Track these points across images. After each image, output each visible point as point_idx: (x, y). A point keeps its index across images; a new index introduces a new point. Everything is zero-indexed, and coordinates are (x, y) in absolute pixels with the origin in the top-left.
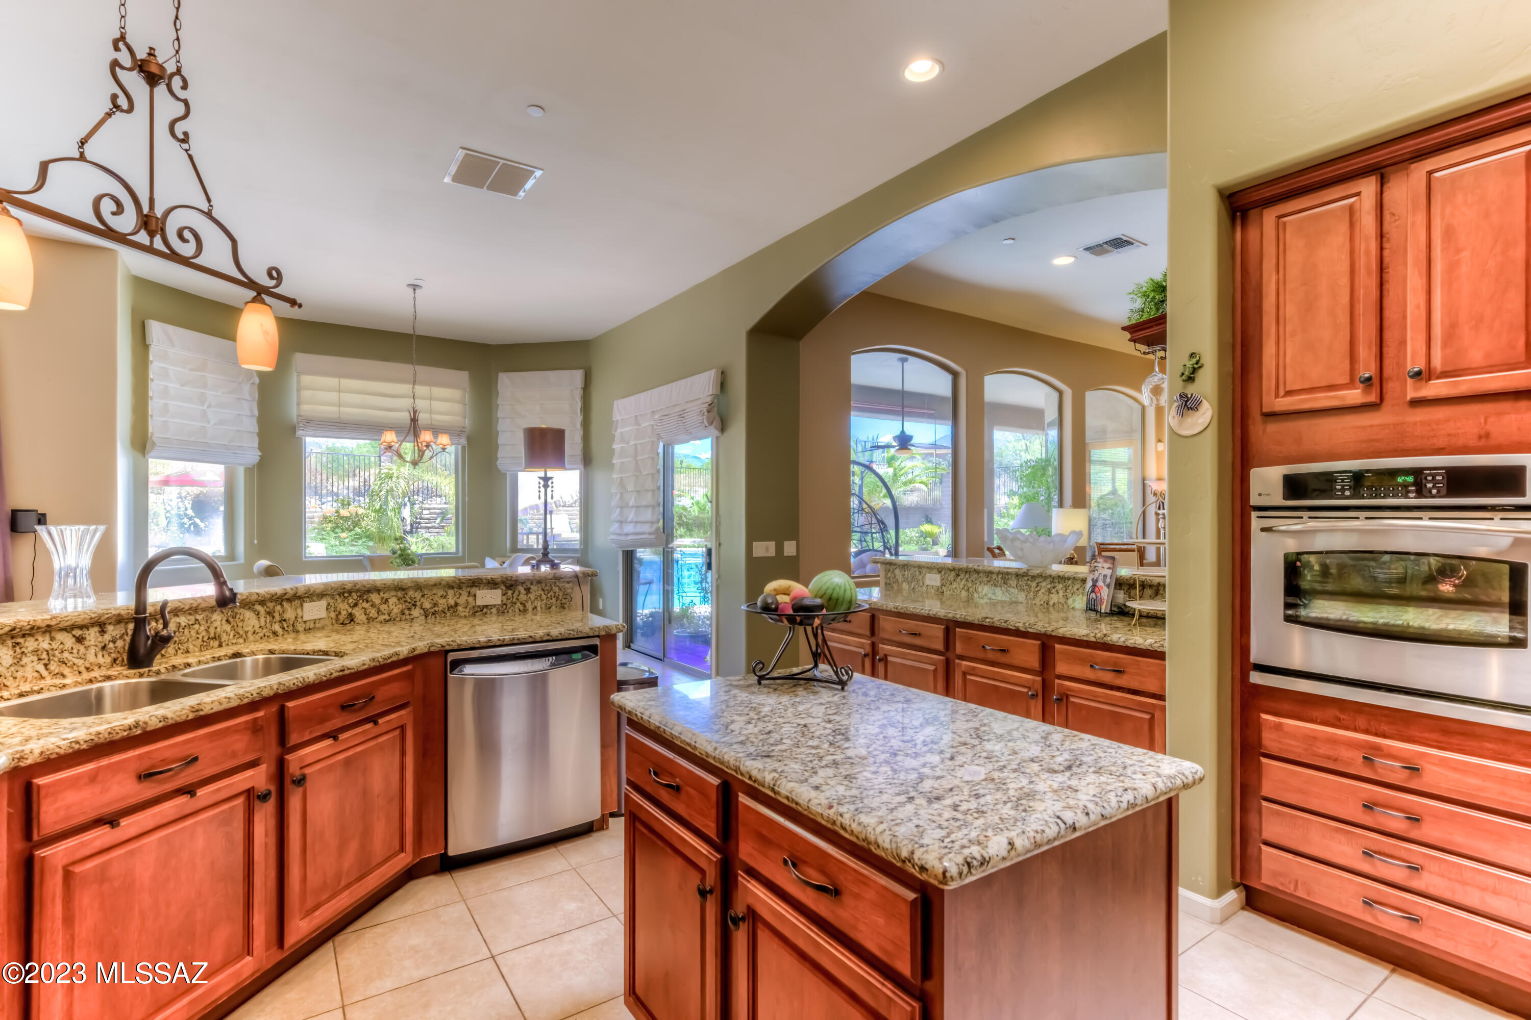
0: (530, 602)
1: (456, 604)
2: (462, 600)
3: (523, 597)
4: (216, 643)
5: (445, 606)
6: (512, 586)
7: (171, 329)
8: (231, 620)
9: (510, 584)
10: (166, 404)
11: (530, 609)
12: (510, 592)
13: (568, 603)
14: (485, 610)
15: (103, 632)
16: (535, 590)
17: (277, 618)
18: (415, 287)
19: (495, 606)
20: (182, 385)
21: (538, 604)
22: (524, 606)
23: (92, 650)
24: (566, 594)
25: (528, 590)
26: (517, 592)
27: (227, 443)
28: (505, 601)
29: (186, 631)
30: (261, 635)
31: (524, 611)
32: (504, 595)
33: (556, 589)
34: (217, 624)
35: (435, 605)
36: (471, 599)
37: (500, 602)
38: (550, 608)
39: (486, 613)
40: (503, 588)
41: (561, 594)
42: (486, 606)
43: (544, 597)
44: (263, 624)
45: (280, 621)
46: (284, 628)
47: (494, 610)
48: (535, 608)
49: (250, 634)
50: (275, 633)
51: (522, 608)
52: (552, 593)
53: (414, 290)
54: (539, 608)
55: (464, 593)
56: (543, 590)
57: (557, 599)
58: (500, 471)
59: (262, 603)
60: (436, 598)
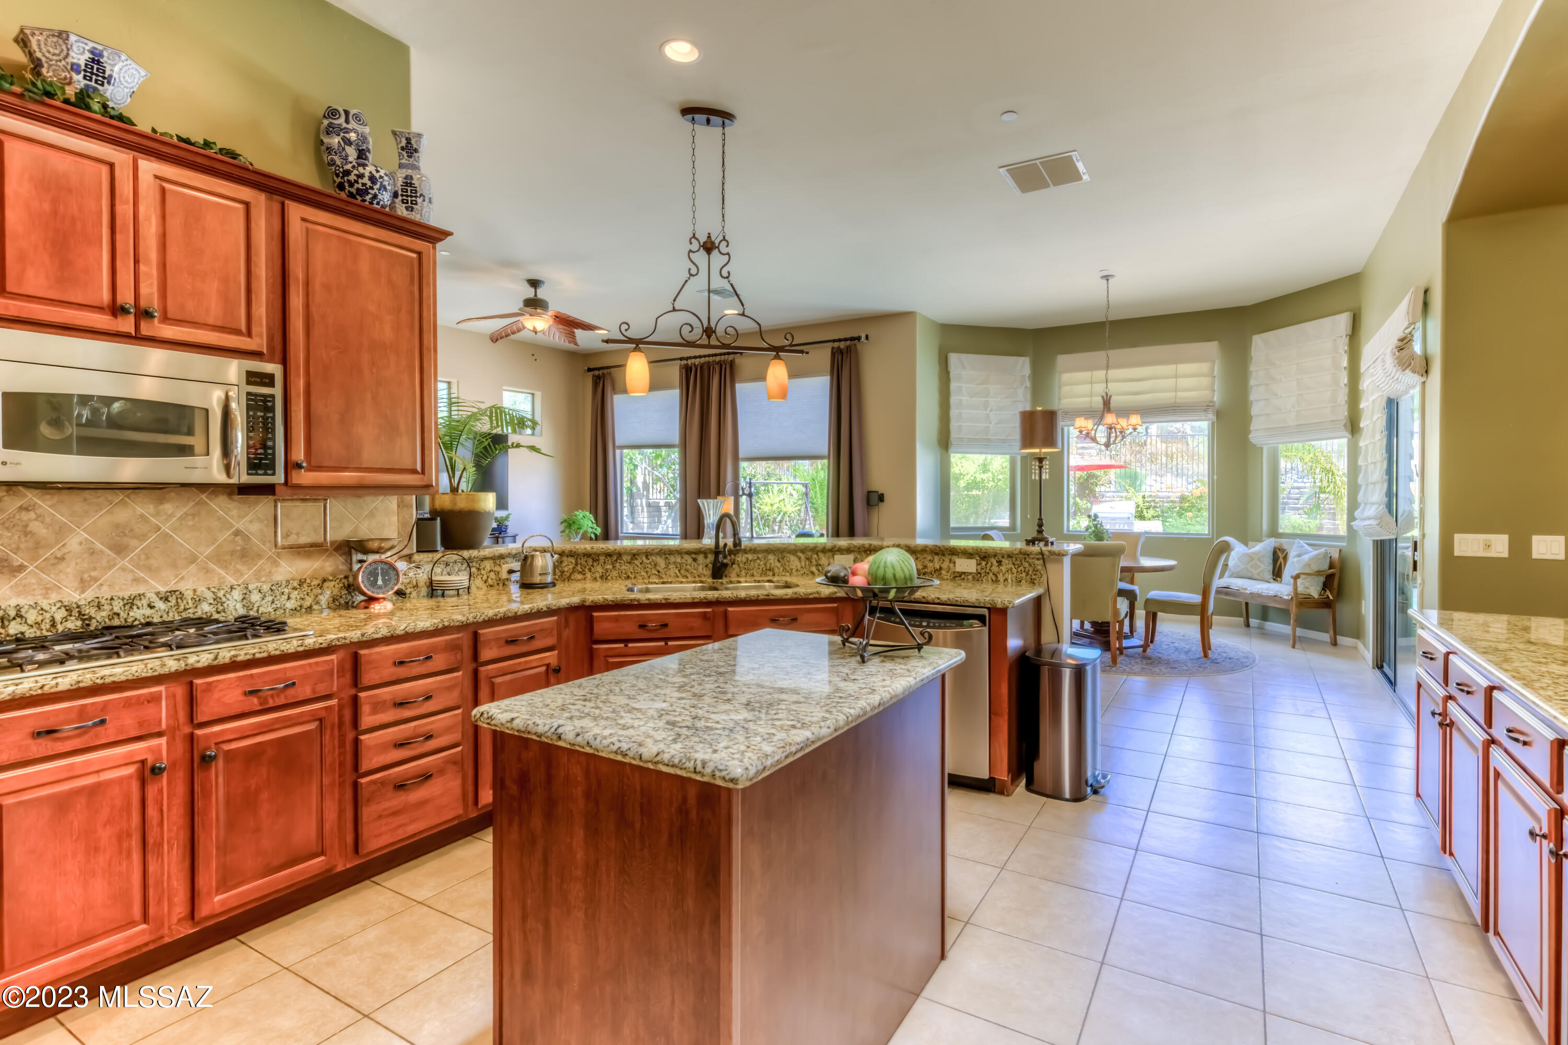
0: (1001, 574)
1: (941, 568)
2: (945, 565)
3: (995, 569)
4: (771, 573)
5: (932, 569)
6: (985, 557)
7: (964, 356)
8: (781, 560)
9: (983, 556)
10: (960, 413)
11: (1002, 580)
12: (984, 563)
13: (1038, 579)
14: (963, 576)
15: (706, 557)
16: (1007, 564)
17: (814, 562)
18: (1107, 278)
19: (971, 573)
20: (971, 397)
21: (1009, 577)
22: (997, 577)
23: (701, 567)
24: (1035, 570)
25: (1000, 563)
26: (989, 564)
27: (1004, 438)
28: (979, 570)
29: (752, 563)
30: (802, 572)
31: (996, 581)
32: (978, 564)
33: (1027, 565)
34: (772, 561)
35: (925, 567)
36: (952, 565)
37: (975, 571)
38: (1020, 581)
39: (963, 579)
40: (978, 558)
41: (1031, 570)
42: (964, 573)
43: (1014, 570)
44: (803, 565)
45: (816, 565)
46: (819, 570)
47: (970, 577)
48: (1006, 580)
49: (794, 571)
50: (812, 573)
51: (994, 578)
52: (1022, 568)
53: (1107, 280)
54: (1010, 581)
55: (947, 560)
56: (1014, 564)
57: (1027, 574)
58: (1254, 445)
59: (803, 551)
60: (926, 562)
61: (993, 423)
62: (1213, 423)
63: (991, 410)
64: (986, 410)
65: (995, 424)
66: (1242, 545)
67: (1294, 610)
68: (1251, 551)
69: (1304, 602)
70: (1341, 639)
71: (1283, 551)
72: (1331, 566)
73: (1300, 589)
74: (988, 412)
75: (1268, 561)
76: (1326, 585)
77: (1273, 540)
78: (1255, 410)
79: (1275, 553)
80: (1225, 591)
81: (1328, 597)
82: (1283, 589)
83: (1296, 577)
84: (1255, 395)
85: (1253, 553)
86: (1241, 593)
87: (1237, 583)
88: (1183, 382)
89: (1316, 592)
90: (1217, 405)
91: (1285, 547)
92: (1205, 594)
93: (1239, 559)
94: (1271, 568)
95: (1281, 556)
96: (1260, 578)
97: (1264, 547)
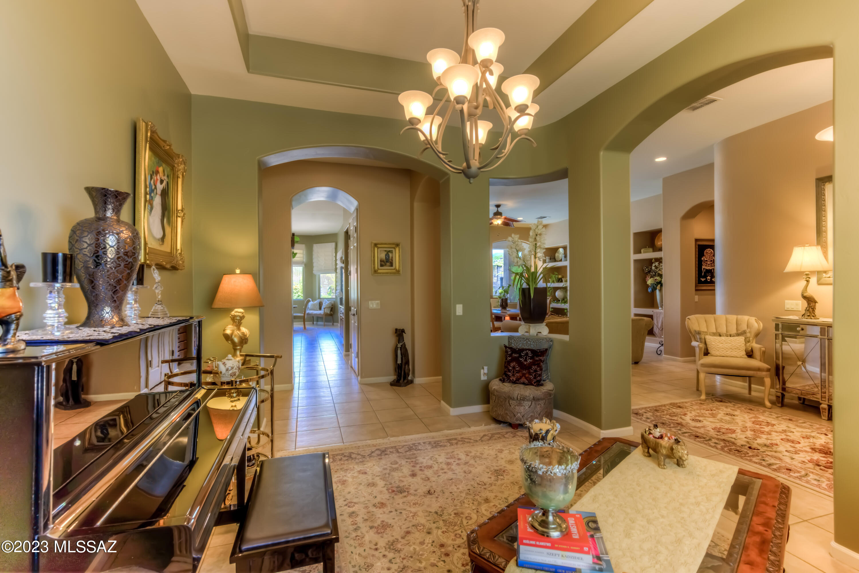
62: (304, 268)
66: (312, 301)
67: (324, 317)
68: (314, 303)
69: (326, 315)
70: (334, 324)
72: (332, 305)
73: (325, 311)
75: (318, 305)
76: (331, 310)
77: (319, 300)
78: (315, 264)
80: (308, 314)
81: (332, 314)
82: (322, 312)
83: (324, 308)
84: (315, 260)
86: (312, 315)
87: (311, 312)
89: (329, 313)
90: (305, 262)
91: (322, 302)
92: (304, 314)
93: (312, 305)
94: (319, 307)
95: (321, 304)
96: (316, 310)
97: (317, 302)
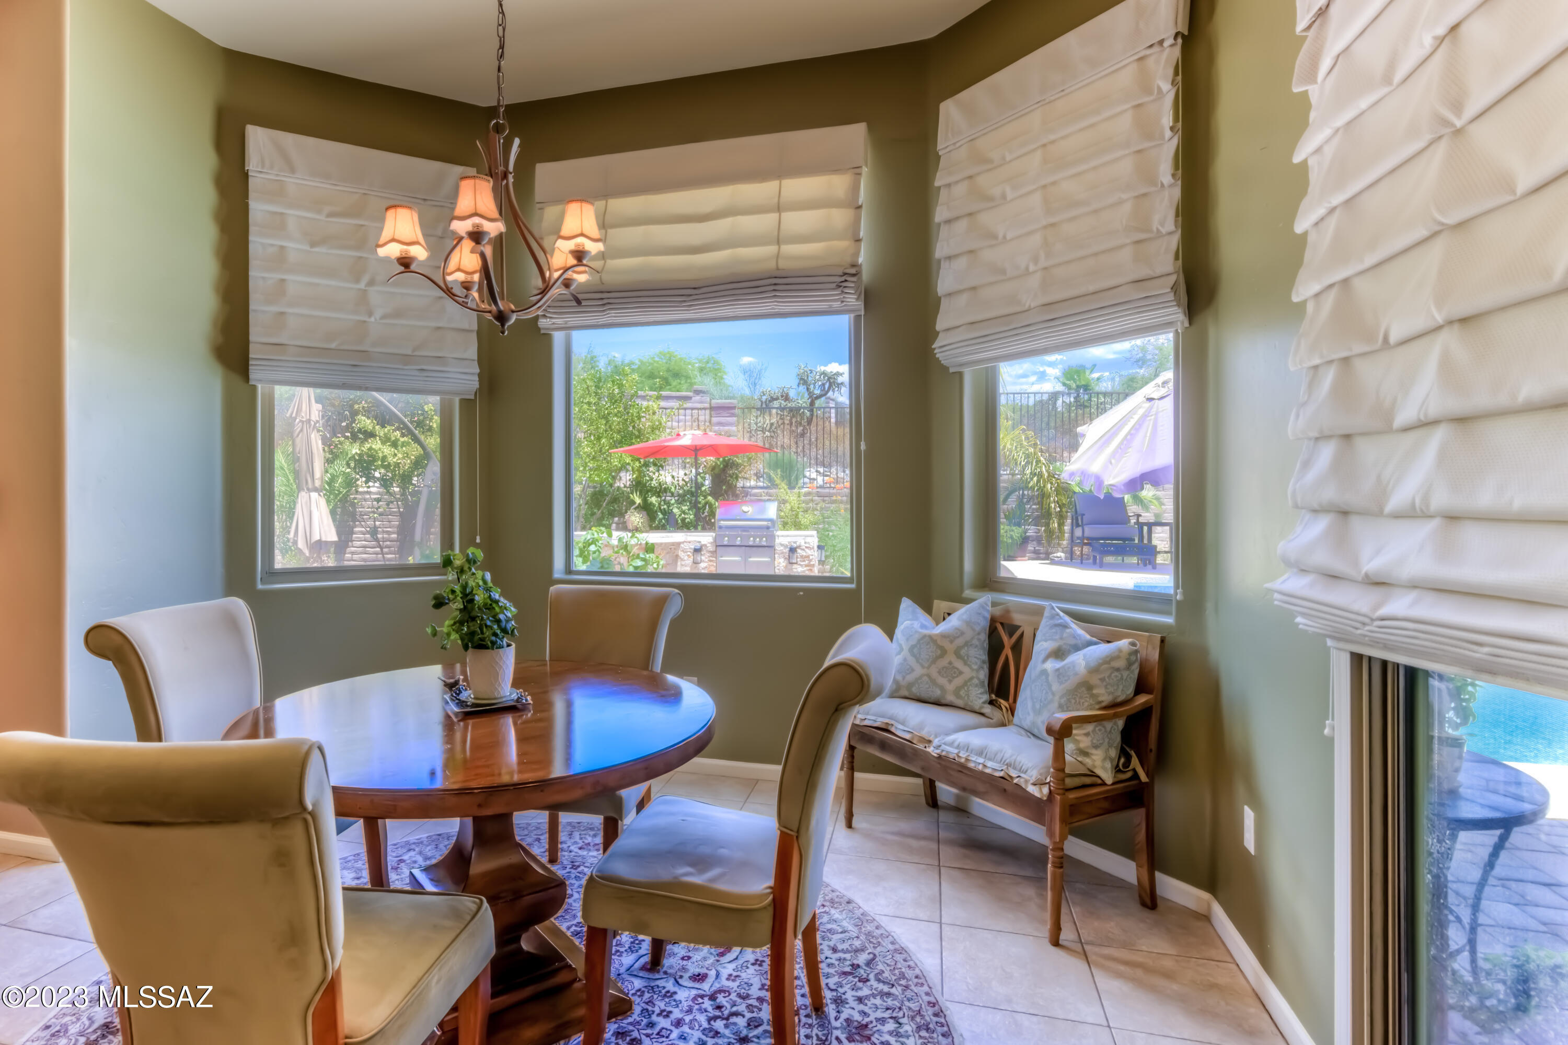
7: (289, 139)
10: (283, 280)
20: (313, 245)
27: (409, 352)
58: (946, 369)
61: (378, 313)
62: (858, 318)
63: (371, 283)
64: (357, 281)
65: (384, 317)
66: (920, 612)
68: (943, 627)
71: (1012, 629)
73: (1071, 759)
74: (362, 285)
75: (978, 655)
76: (1130, 743)
77: (987, 599)
78: (945, 282)
79: (992, 632)
81: (1136, 776)
83: (1057, 724)
85: (943, 636)
86: (916, 752)
88: (795, 221)
89: (1108, 765)
90: (866, 275)
91: (1017, 618)
93: (911, 650)
94: (983, 674)
95: (1008, 642)
96: (960, 703)
97: (968, 618)
